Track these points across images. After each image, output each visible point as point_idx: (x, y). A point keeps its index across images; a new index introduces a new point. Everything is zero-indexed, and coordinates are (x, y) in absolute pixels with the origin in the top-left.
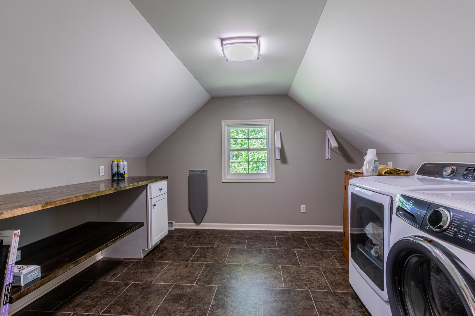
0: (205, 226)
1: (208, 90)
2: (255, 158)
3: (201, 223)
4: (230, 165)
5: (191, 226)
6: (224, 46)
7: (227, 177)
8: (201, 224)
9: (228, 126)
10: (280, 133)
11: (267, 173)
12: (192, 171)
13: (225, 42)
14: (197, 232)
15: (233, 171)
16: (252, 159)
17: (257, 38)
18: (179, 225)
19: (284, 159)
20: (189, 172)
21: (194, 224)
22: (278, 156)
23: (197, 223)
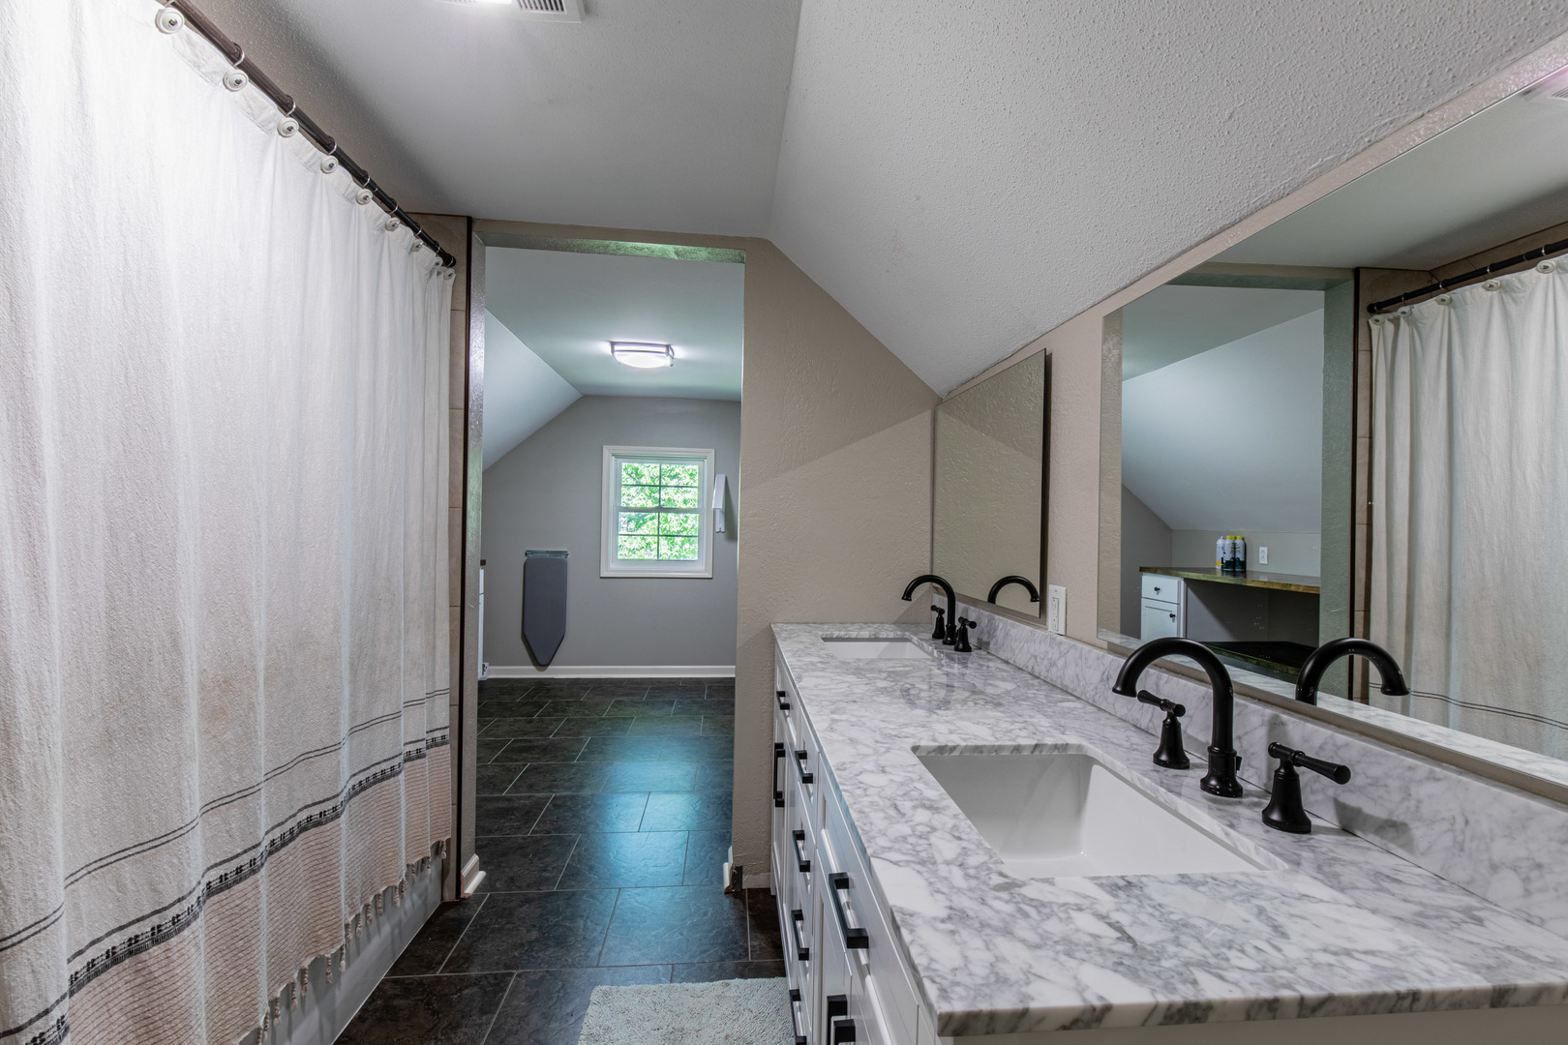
0: (558, 672)
1: (576, 386)
2: (686, 526)
3: (548, 665)
4: (620, 543)
5: (528, 672)
6: (616, 353)
7: (612, 566)
8: (550, 667)
9: (617, 456)
10: (726, 478)
11: (696, 558)
12: (532, 552)
13: (617, 348)
14: (541, 684)
15: (622, 554)
16: (679, 528)
17: (668, 347)
18: (497, 672)
19: (731, 533)
20: (526, 554)
21: (533, 667)
22: (720, 525)
23: (540, 665)
